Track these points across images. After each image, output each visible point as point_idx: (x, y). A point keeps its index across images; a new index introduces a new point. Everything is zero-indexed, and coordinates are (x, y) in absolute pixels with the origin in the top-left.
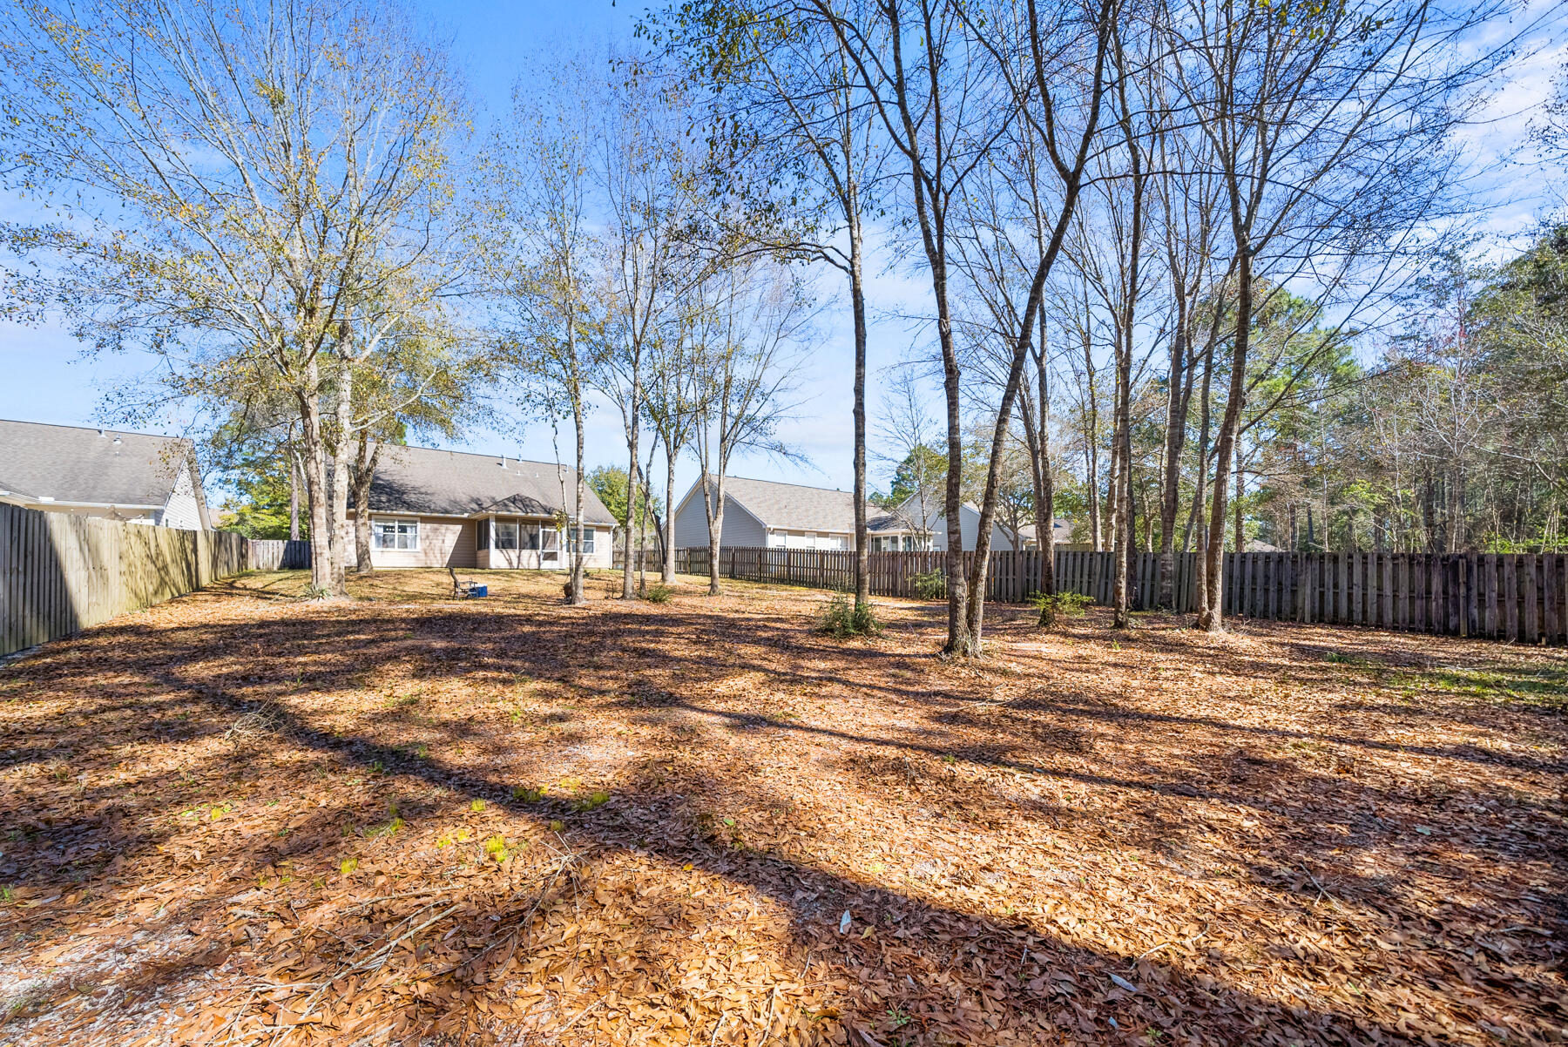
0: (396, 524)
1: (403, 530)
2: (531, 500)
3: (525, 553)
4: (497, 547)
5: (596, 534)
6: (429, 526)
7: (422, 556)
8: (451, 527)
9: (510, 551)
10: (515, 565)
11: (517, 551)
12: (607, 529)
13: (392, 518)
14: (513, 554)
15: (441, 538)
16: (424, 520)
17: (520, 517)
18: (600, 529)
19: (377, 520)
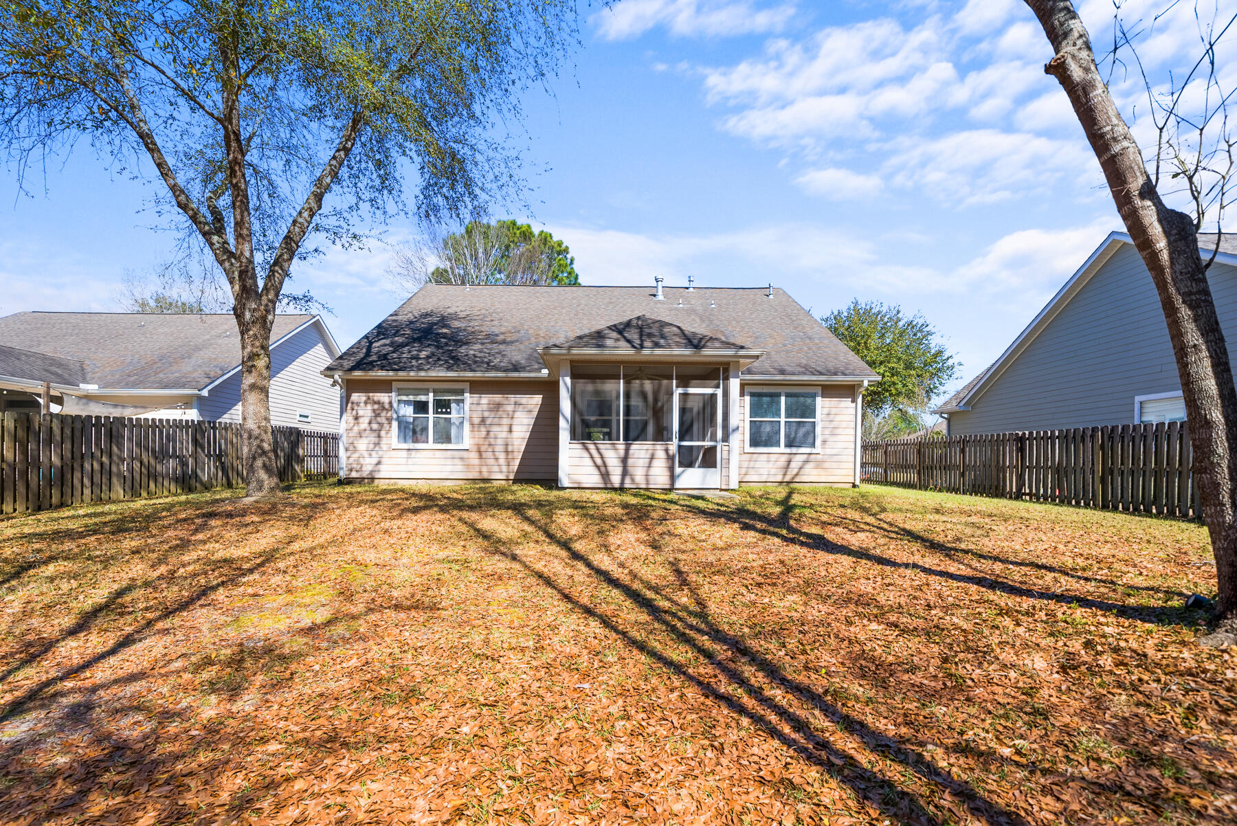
0: (431, 397)
1: (443, 406)
2: (663, 324)
3: (640, 450)
4: (574, 437)
5: (822, 405)
6: (485, 399)
7: (473, 457)
8: (525, 399)
9: (605, 446)
10: (616, 480)
11: (621, 445)
12: (848, 391)
13: (422, 386)
14: (612, 454)
15: (505, 421)
16: (478, 387)
17: (627, 363)
18: (832, 390)
19: (400, 392)
